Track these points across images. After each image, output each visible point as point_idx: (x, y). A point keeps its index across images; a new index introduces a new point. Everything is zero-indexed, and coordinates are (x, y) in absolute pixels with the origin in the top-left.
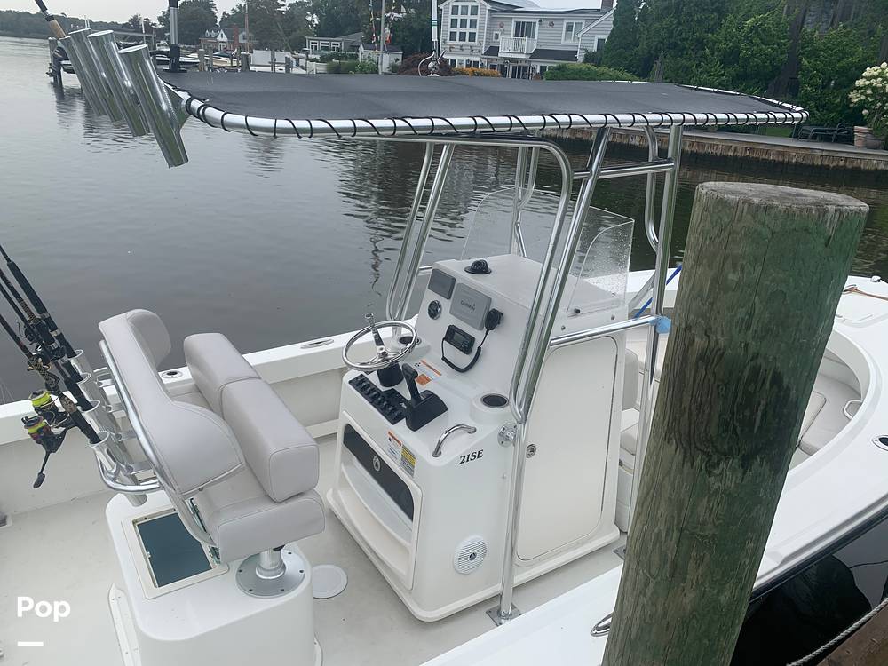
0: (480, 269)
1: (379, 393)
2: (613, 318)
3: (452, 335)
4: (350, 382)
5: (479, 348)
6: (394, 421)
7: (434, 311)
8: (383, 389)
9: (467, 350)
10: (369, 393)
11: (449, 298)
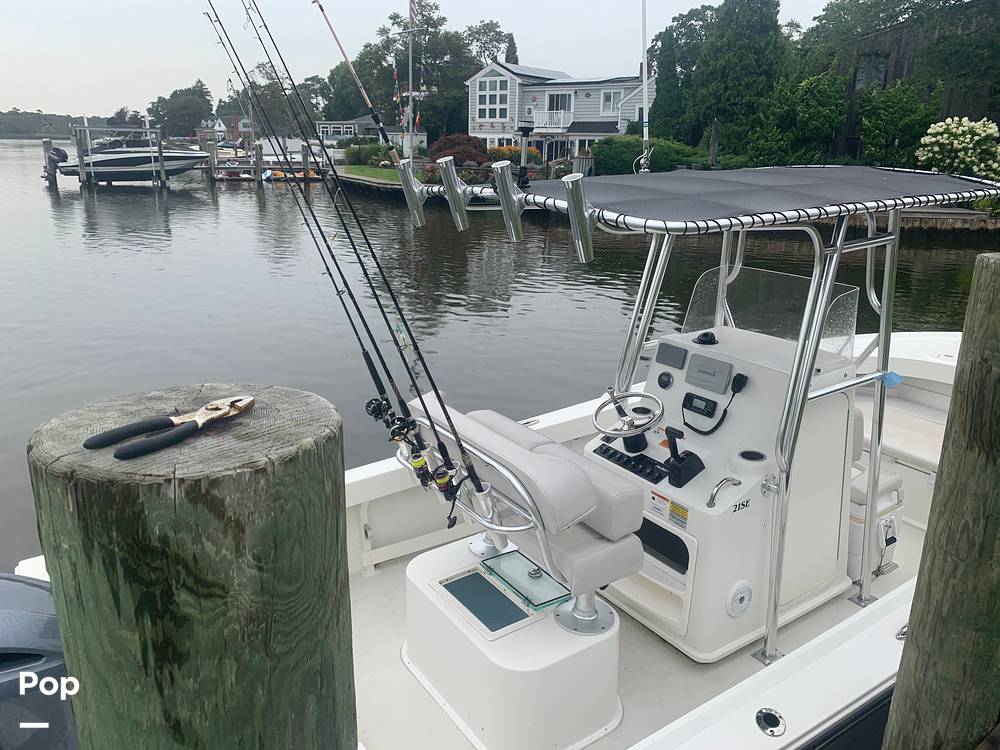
0: (708, 340)
1: (629, 459)
2: (846, 376)
3: (689, 401)
4: (594, 451)
5: (725, 411)
6: (656, 481)
7: (665, 382)
9: (709, 414)
10: (619, 459)
11: (682, 368)
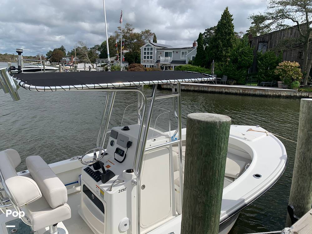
1: (94, 172)
2: (167, 141)
3: (118, 151)
4: (84, 170)
5: (126, 154)
6: (98, 181)
7: (112, 144)
8: (95, 171)
9: (122, 155)
10: (90, 172)
11: (116, 139)
